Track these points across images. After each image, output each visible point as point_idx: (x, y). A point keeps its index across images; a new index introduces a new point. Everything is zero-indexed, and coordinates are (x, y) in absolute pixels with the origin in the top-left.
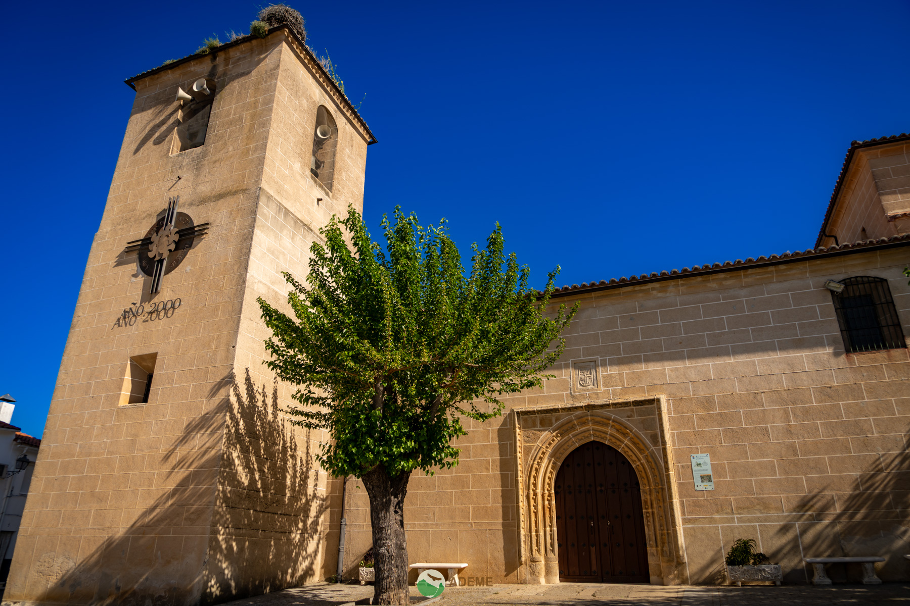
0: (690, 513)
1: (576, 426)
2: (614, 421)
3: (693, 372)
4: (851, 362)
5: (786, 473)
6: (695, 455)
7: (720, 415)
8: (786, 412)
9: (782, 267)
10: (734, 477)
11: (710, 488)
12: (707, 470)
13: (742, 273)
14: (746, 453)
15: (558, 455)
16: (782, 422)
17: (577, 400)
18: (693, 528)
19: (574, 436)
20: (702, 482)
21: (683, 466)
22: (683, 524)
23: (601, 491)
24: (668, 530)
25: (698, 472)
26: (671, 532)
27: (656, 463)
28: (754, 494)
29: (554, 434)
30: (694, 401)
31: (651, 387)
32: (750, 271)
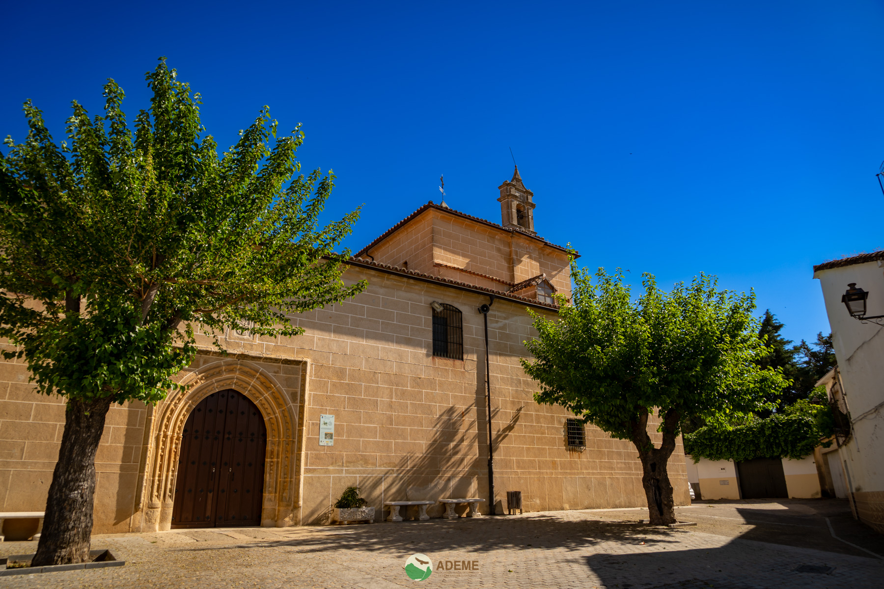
0: (312, 464)
1: (223, 372)
2: (261, 374)
3: (335, 345)
4: (434, 363)
5: (384, 438)
6: (324, 415)
7: (348, 384)
8: (391, 390)
9: (412, 281)
10: (349, 437)
11: (330, 444)
12: (330, 429)
13: (386, 275)
14: (361, 419)
15: (195, 398)
16: (387, 398)
17: (231, 347)
18: (312, 477)
19: (217, 381)
20: (326, 438)
21: (313, 423)
22: (304, 474)
23: (228, 439)
24: (291, 478)
25: (324, 430)
26: (293, 480)
27: (291, 418)
28: (359, 452)
29: (200, 376)
30: (331, 370)
31: (300, 350)
32: (392, 276)
